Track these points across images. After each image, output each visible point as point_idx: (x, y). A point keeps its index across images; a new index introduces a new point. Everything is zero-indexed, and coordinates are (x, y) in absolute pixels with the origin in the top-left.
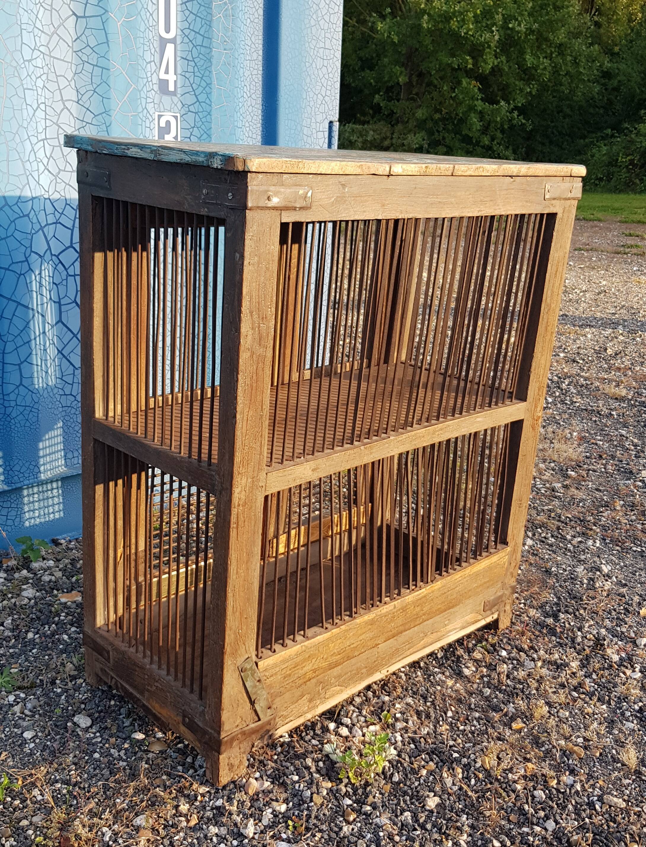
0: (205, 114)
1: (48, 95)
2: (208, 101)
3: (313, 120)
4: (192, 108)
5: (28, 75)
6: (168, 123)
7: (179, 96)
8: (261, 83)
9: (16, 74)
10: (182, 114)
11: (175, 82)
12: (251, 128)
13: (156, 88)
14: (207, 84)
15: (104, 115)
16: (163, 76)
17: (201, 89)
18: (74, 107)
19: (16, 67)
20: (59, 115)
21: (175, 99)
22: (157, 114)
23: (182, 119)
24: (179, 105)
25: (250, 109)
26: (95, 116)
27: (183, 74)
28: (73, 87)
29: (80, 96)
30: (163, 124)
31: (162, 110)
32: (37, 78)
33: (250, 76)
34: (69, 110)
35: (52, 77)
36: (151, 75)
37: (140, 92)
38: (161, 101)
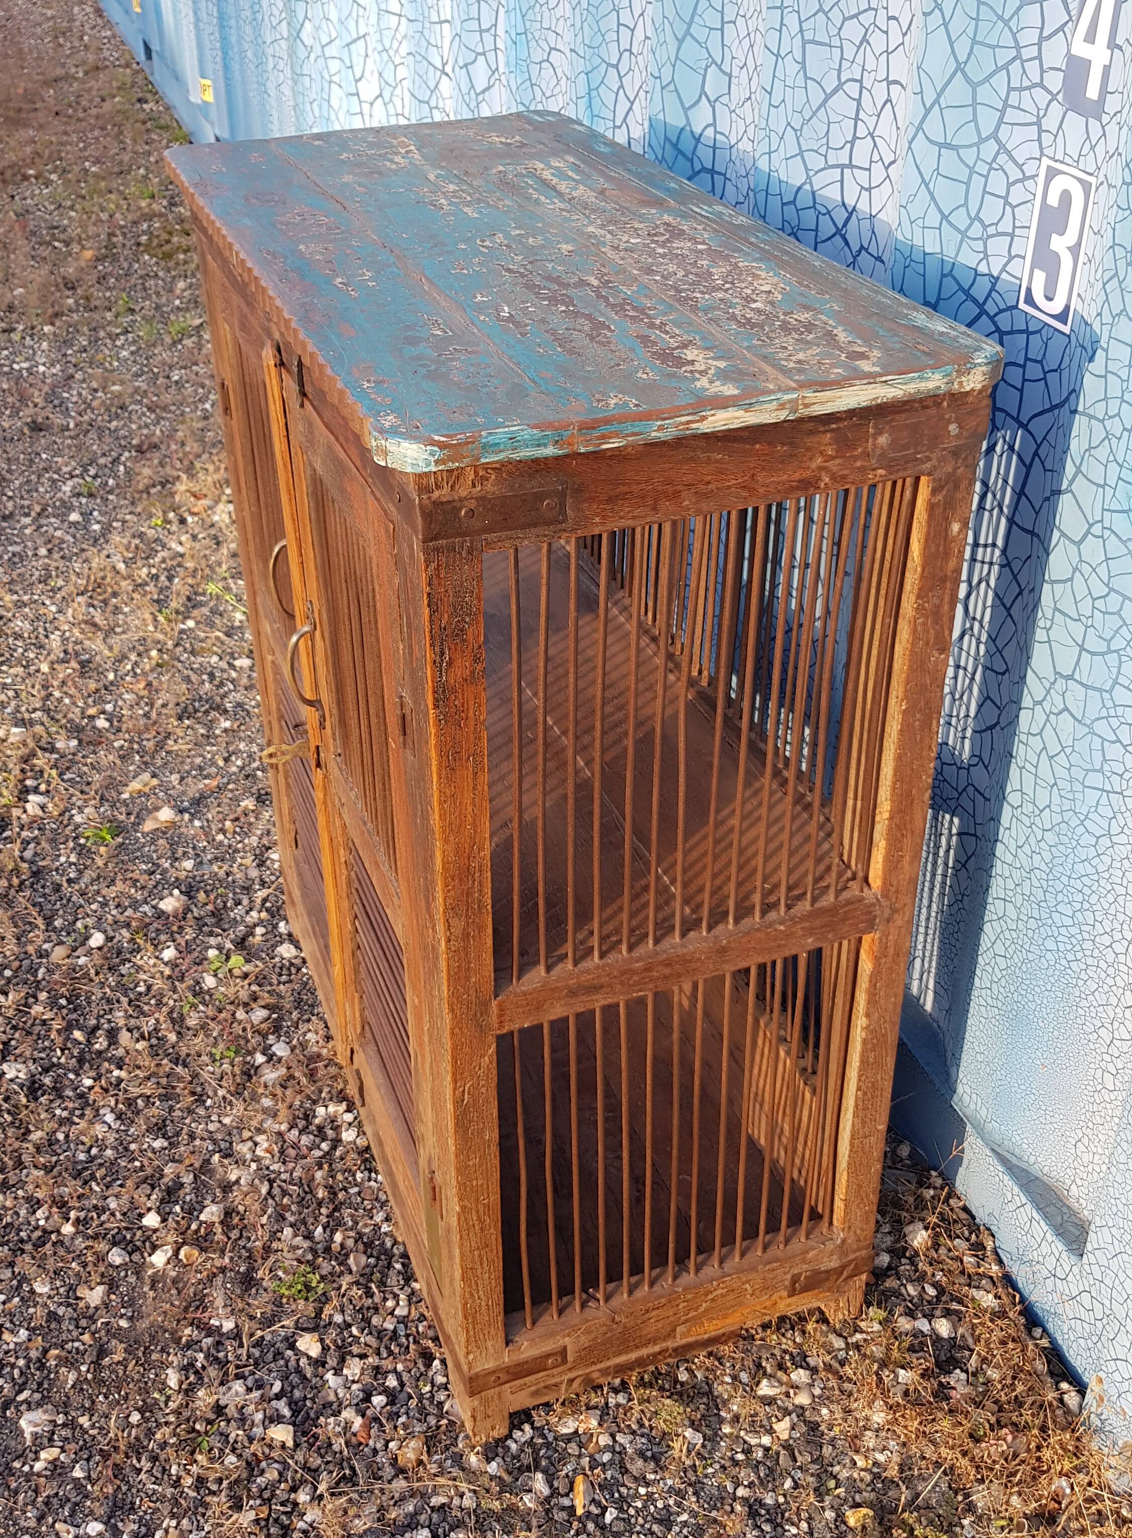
5: (821, 9)
6: (1067, 200)
7: (1105, 119)
10: (1099, 180)
11: (1107, 70)
13: (1055, 81)
16: (1079, 45)
18: (900, 102)
20: (879, 116)
21: (1095, 129)
22: (1045, 162)
30: (1053, 200)
31: (1060, 152)
32: (845, 19)
34: (893, 109)
35: (882, 18)
36: (1042, 40)
37: (975, 86)
38: (1060, 127)
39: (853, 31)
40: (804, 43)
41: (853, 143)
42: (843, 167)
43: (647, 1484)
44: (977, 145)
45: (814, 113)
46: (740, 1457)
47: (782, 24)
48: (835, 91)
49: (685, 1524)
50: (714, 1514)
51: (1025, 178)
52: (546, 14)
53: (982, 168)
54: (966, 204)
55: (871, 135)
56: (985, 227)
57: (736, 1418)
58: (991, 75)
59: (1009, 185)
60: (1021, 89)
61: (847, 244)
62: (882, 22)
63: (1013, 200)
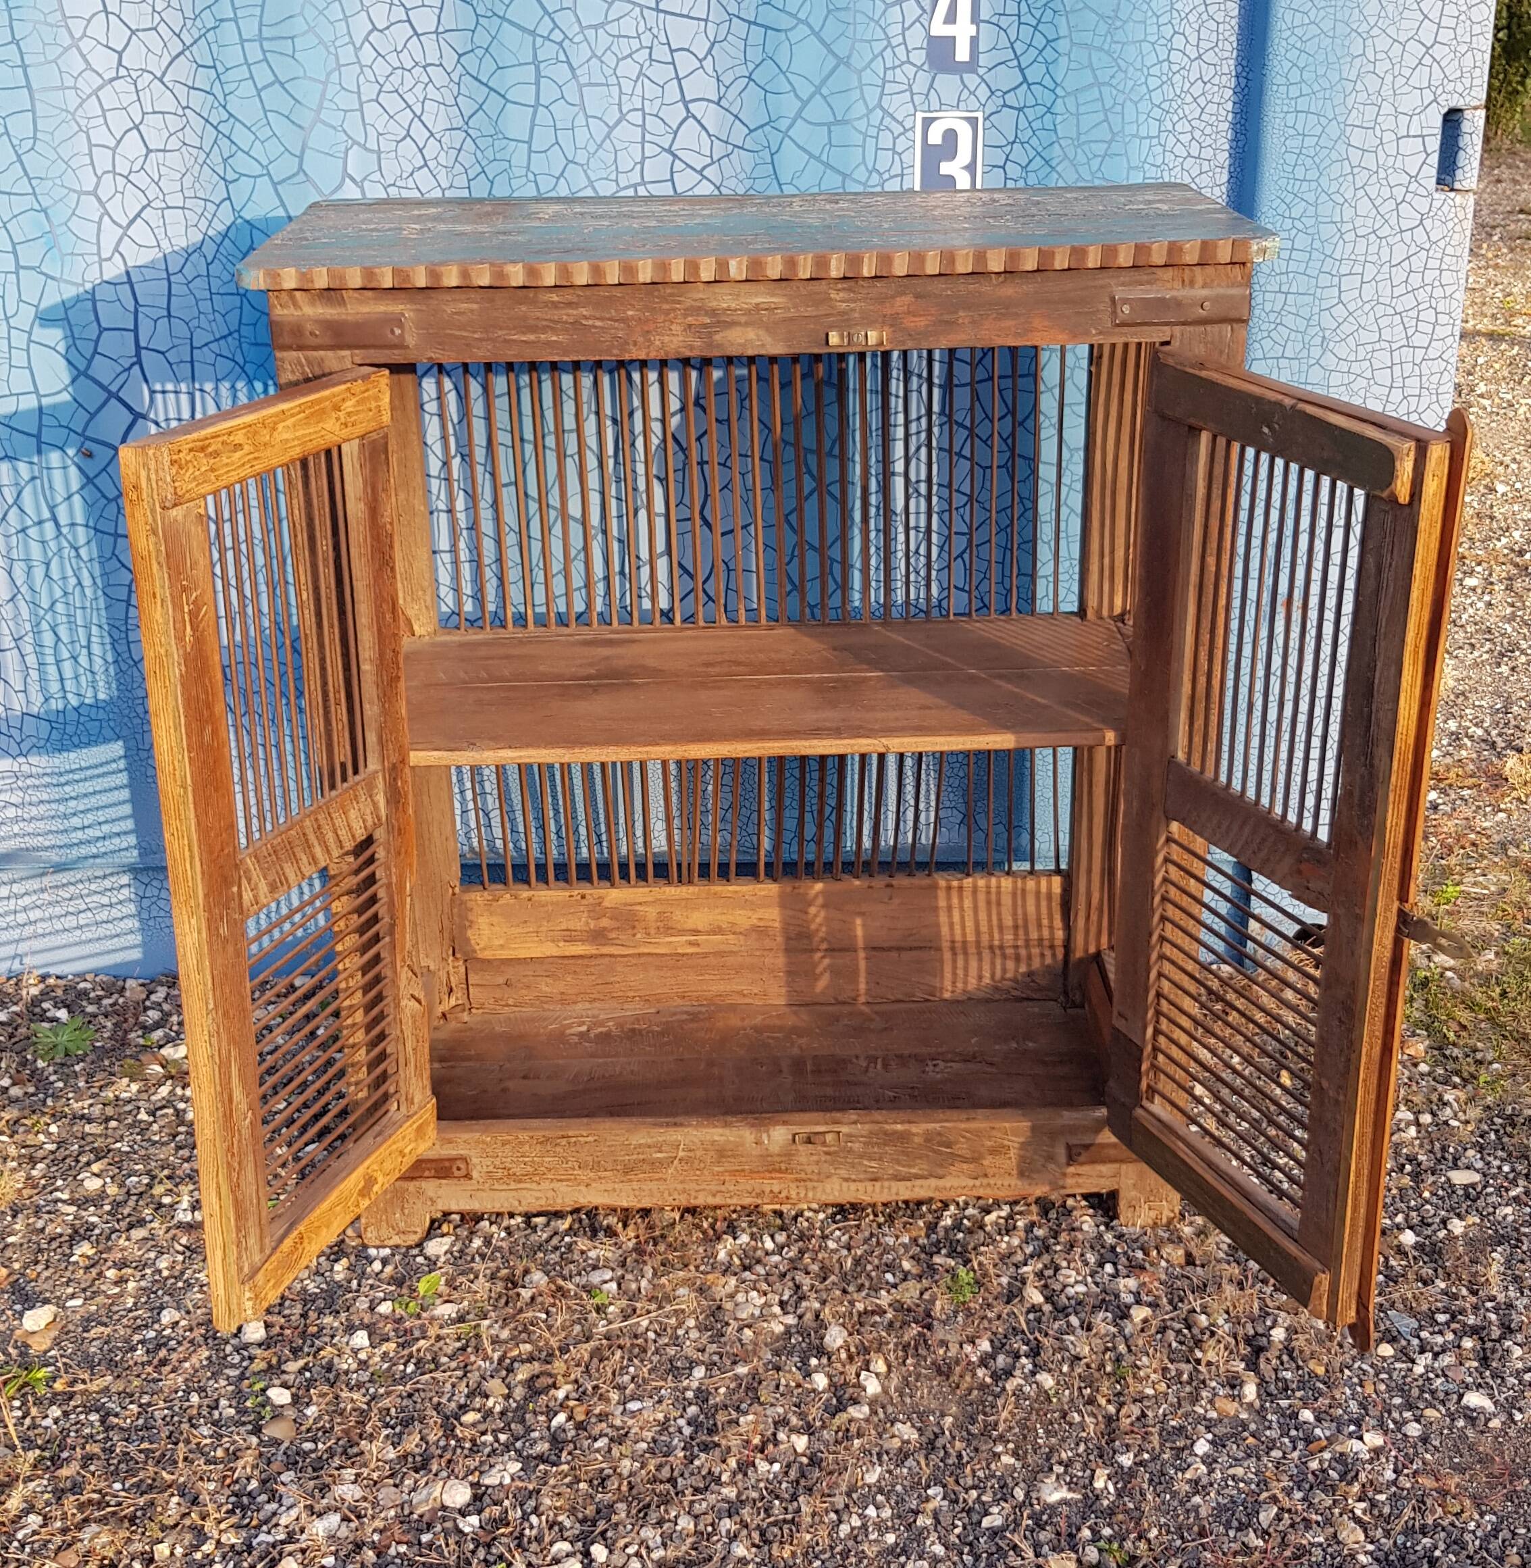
0: (1041, 110)
1: (651, 91)
2: (1047, 81)
3: (1387, 108)
4: (1011, 99)
5: (594, 55)
6: (951, 136)
7: (981, 71)
8: (1234, 22)
9: (562, 57)
10: (988, 112)
11: (974, 41)
12: (1197, 134)
13: (919, 57)
14: (1048, 41)
15: (767, 128)
16: (939, 28)
17: (1033, 53)
18: (710, 115)
19: (560, 44)
20: (676, 133)
21: (971, 80)
22: (920, 116)
23: (988, 124)
24: (983, 92)
25: (1197, 89)
26: (751, 131)
27: (994, 20)
28: (710, 71)
29: (723, 89)
30: (935, 137)
31: (935, 104)
32: (618, 60)
33: (1202, 8)
34: (699, 122)
35: (662, 53)
36: (904, 30)
37: (859, 72)
38: (931, 86)
39: (629, 69)
40: (580, 87)
41: (641, 162)
44: (867, 115)
45: (600, 146)
47: (538, 77)
48: (618, 122)
51: (906, 130)
53: (873, 132)
54: (864, 162)
55: (669, 151)
56: (881, 174)
58: (872, 61)
59: (895, 139)
60: (894, 68)
63: (899, 149)
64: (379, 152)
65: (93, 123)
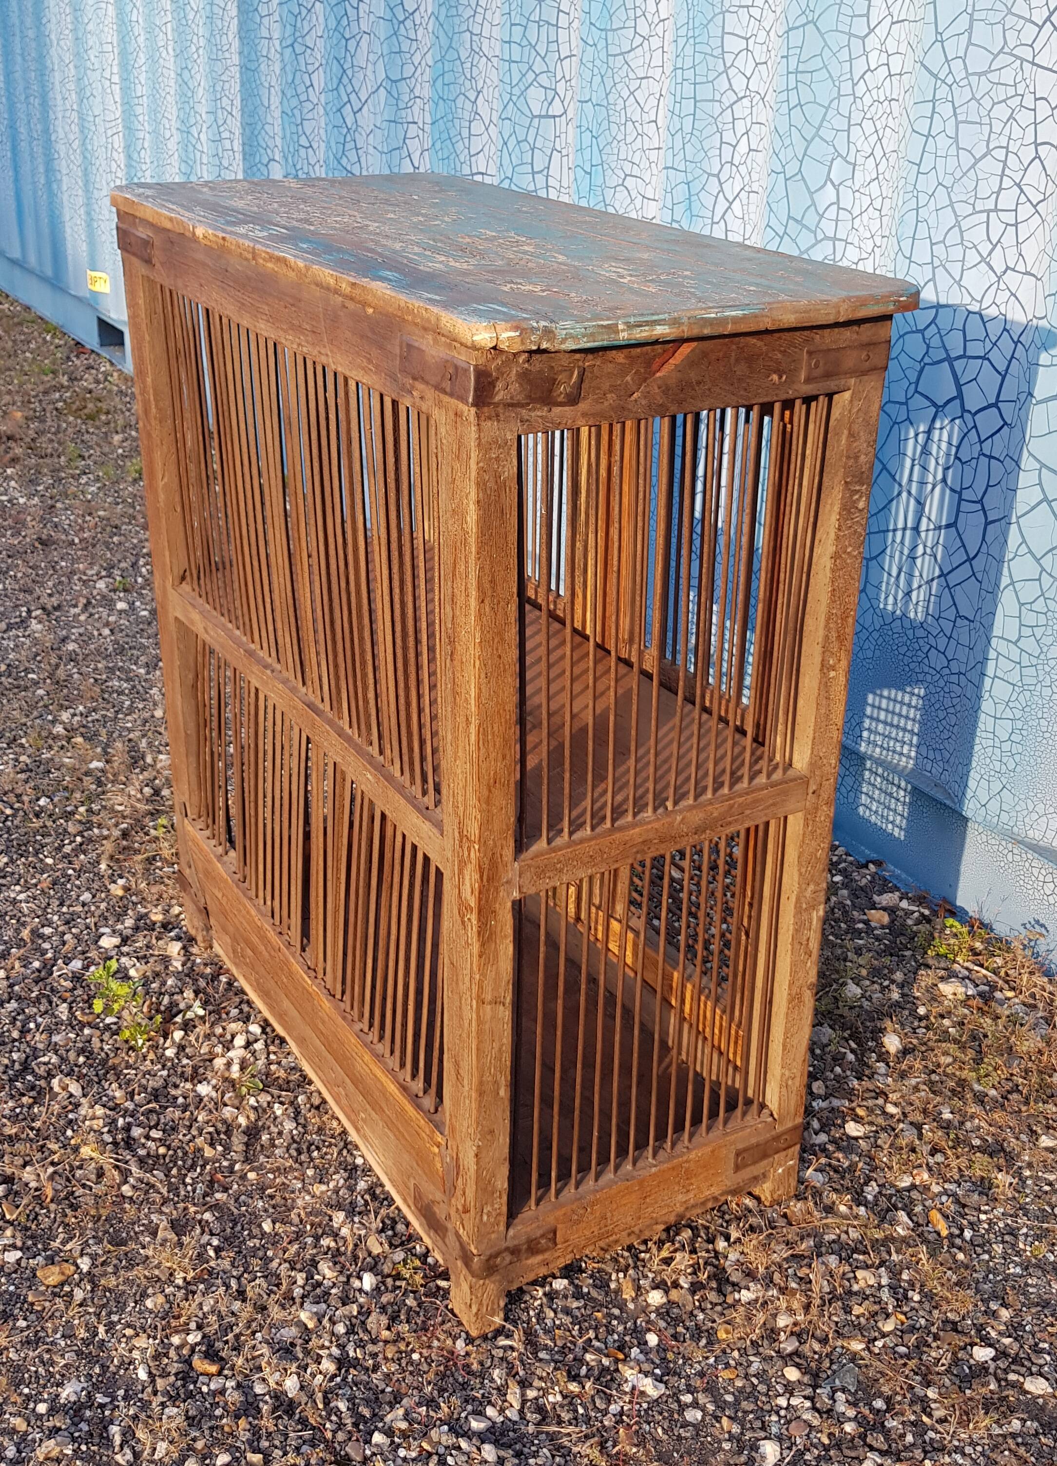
5: (973, 98)
20: (1026, 170)
32: (994, 104)
39: (1001, 112)
40: (957, 123)
41: (998, 193)
42: (988, 212)
43: (985, 1213)
45: (965, 174)
46: (1047, 1188)
47: (933, 112)
48: (984, 156)
49: (1026, 1235)
50: (1045, 1225)
52: (623, 147)
55: (1019, 185)
57: (1030, 1165)
61: (992, 268)
62: (1029, 101)
64: (855, 165)
65: (726, 127)
